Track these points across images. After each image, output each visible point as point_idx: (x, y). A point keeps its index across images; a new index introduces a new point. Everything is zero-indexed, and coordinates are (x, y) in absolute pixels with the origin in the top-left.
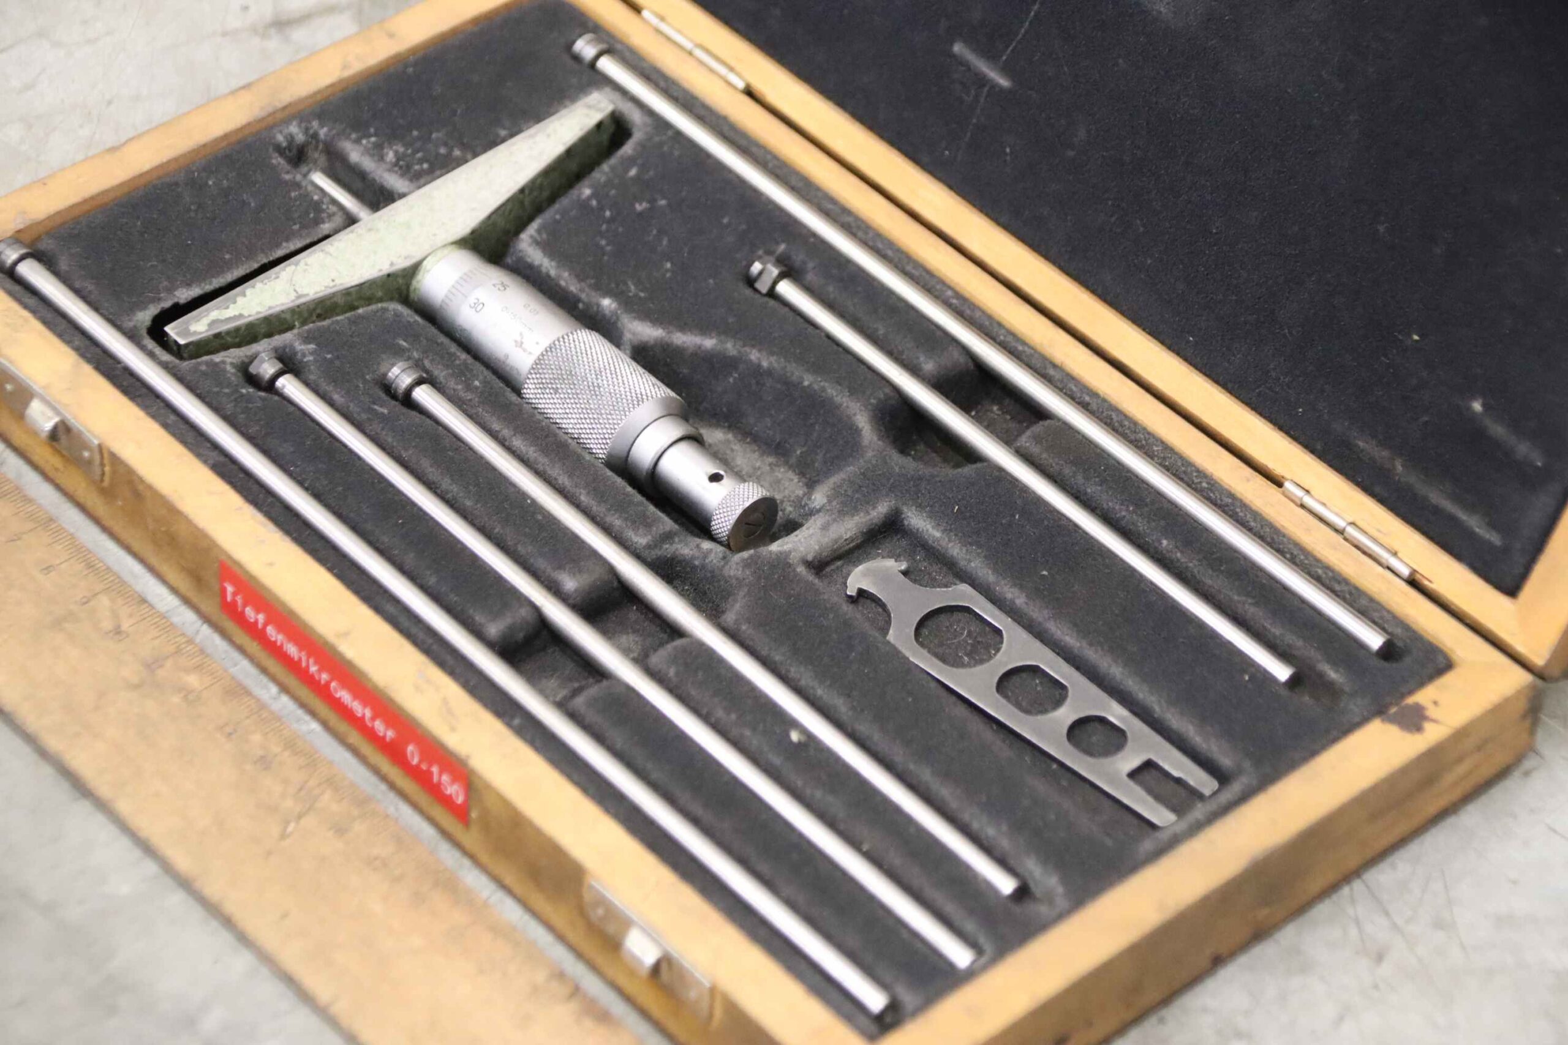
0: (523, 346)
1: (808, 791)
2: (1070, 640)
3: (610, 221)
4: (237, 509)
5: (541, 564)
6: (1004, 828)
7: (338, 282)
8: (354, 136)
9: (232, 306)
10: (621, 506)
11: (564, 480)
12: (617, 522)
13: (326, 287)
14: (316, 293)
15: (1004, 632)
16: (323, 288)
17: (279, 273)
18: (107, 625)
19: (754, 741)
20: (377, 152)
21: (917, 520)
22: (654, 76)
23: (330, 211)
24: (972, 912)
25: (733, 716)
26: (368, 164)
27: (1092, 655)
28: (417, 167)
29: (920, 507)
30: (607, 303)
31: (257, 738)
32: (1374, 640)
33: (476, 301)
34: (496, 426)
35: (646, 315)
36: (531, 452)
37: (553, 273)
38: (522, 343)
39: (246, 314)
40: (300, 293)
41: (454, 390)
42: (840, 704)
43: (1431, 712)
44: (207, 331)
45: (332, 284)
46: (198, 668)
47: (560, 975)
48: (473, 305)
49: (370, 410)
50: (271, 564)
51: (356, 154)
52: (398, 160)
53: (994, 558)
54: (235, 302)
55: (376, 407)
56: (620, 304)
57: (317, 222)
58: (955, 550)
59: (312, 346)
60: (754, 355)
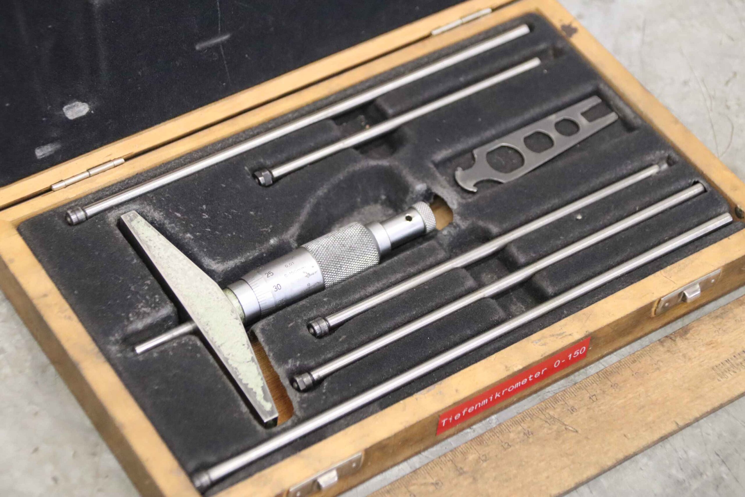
0: (310, 274)
1: (606, 221)
2: (518, 120)
3: (214, 229)
4: (417, 400)
5: (459, 290)
6: (629, 162)
7: (245, 343)
8: (126, 323)
9: (254, 390)
10: (421, 257)
11: (399, 276)
12: (431, 260)
13: (248, 348)
14: (251, 353)
15: (504, 144)
16: (249, 350)
17: (233, 368)
18: (431, 488)
19: (576, 233)
20: (140, 316)
21: (440, 155)
22: (100, 195)
23: (188, 340)
24: (677, 180)
25: (561, 238)
26: (148, 321)
27: (527, 116)
28: (157, 300)
29: (434, 153)
30: (273, 241)
31: (512, 435)
32: (524, 30)
33: (275, 287)
34: (357, 296)
35: (286, 227)
36: (378, 285)
37: (243, 260)
38: (309, 274)
39: (262, 385)
40: (250, 359)
41: (327, 310)
42: (556, 201)
43: (566, 22)
44: (271, 402)
45: (246, 346)
46: (464, 454)
47: (661, 342)
48: (276, 290)
49: (343, 342)
50: (457, 391)
51: (139, 325)
52: (150, 306)
53: (468, 135)
54: (252, 389)
55: (340, 340)
56: (276, 236)
57: (195, 346)
58: (460, 147)
59: (290, 361)
60: (320, 193)
